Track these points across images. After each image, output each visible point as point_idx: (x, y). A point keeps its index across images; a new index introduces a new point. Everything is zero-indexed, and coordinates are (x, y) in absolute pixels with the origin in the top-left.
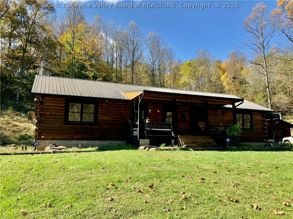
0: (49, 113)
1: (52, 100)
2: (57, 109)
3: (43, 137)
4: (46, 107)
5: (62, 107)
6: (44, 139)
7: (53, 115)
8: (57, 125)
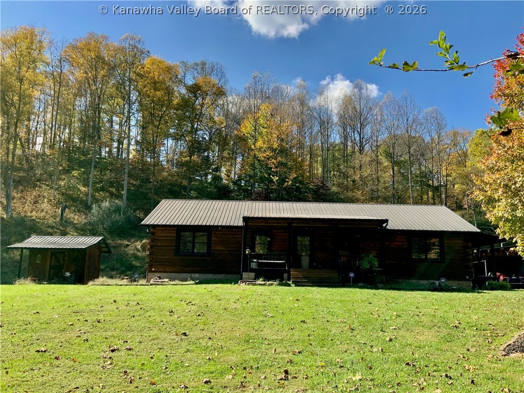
0: (159, 244)
1: (163, 230)
2: (168, 240)
3: (153, 269)
4: (157, 238)
5: (173, 237)
6: (155, 272)
7: (164, 246)
8: (168, 257)
